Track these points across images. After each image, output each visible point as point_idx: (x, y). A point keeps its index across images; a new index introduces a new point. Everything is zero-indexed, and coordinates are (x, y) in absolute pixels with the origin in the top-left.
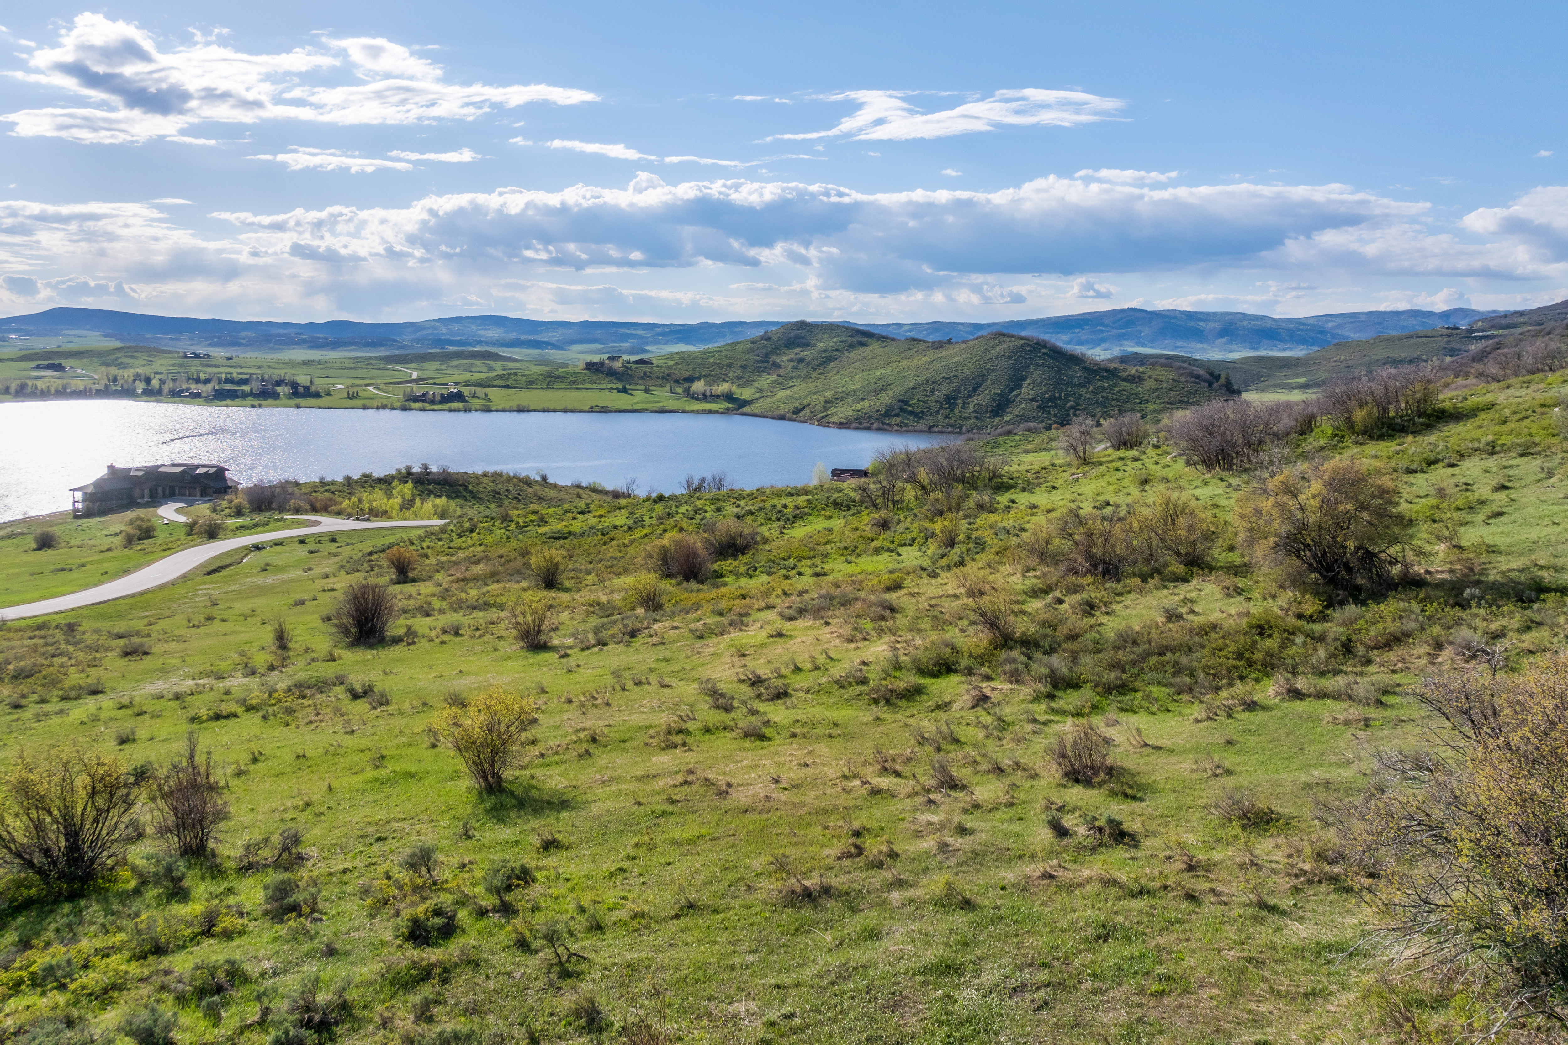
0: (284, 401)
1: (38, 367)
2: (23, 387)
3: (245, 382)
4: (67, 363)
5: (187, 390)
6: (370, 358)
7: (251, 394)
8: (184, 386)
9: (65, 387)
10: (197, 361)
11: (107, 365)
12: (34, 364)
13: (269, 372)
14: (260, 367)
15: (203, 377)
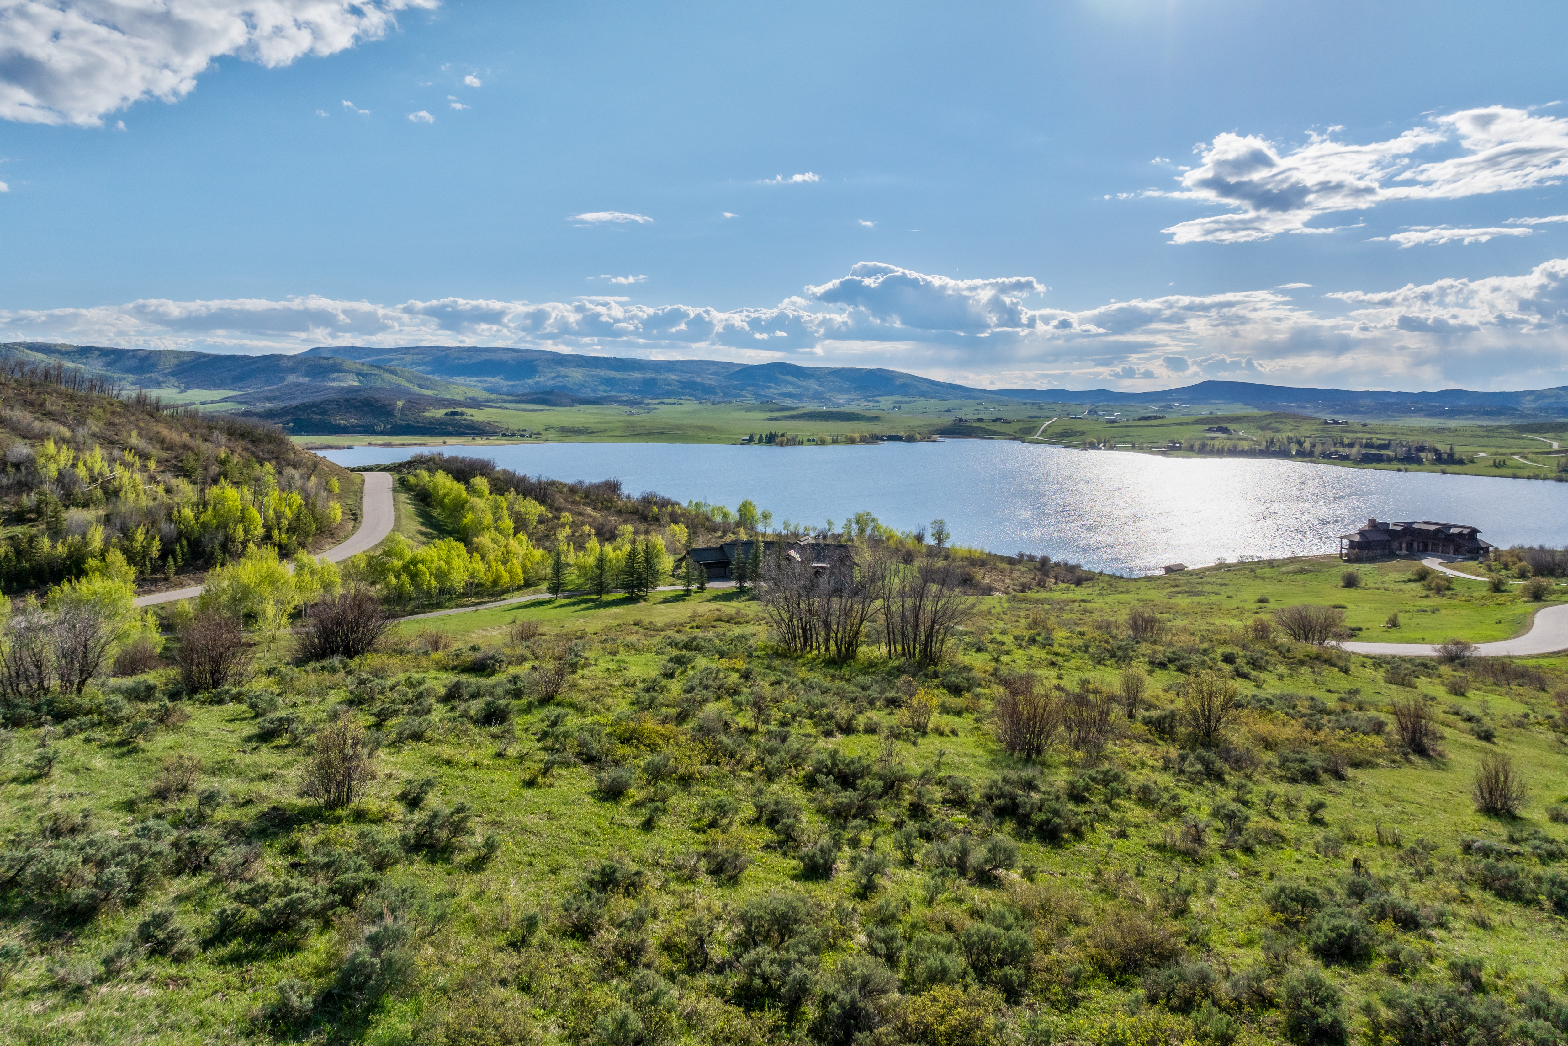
0: (1429, 467)
1: (1210, 430)
2: (1204, 445)
3: (1386, 447)
4: (1232, 427)
5: (1336, 453)
6: (1501, 427)
7: (1396, 459)
8: (1333, 449)
9: (1235, 447)
10: (1337, 427)
11: (1262, 429)
12: (1206, 427)
13: (1403, 438)
14: (1394, 434)
15: (1346, 441)
